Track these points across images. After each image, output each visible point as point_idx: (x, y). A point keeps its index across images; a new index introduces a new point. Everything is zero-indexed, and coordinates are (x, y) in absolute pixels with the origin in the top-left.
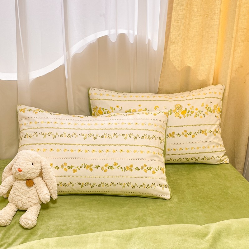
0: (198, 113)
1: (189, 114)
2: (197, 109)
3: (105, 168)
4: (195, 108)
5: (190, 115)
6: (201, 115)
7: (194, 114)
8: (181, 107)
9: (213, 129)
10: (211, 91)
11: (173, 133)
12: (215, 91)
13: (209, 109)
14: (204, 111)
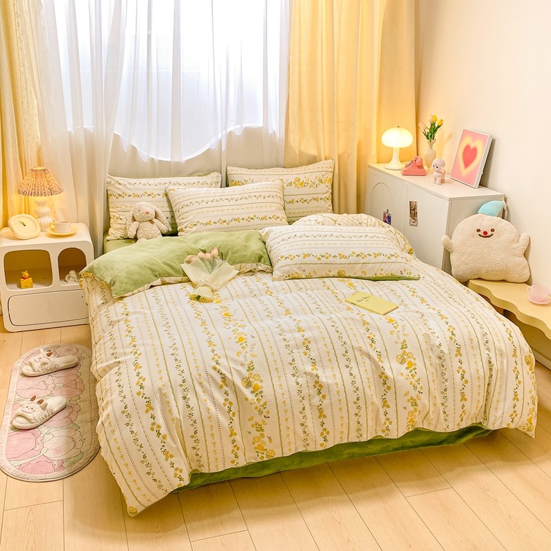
0: (312, 185)
1: (305, 185)
4: (310, 180)
5: (307, 186)
6: (315, 186)
7: (309, 185)
8: (299, 179)
9: (323, 197)
10: (323, 165)
11: (293, 200)
12: (327, 165)
13: (321, 181)
14: (317, 182)
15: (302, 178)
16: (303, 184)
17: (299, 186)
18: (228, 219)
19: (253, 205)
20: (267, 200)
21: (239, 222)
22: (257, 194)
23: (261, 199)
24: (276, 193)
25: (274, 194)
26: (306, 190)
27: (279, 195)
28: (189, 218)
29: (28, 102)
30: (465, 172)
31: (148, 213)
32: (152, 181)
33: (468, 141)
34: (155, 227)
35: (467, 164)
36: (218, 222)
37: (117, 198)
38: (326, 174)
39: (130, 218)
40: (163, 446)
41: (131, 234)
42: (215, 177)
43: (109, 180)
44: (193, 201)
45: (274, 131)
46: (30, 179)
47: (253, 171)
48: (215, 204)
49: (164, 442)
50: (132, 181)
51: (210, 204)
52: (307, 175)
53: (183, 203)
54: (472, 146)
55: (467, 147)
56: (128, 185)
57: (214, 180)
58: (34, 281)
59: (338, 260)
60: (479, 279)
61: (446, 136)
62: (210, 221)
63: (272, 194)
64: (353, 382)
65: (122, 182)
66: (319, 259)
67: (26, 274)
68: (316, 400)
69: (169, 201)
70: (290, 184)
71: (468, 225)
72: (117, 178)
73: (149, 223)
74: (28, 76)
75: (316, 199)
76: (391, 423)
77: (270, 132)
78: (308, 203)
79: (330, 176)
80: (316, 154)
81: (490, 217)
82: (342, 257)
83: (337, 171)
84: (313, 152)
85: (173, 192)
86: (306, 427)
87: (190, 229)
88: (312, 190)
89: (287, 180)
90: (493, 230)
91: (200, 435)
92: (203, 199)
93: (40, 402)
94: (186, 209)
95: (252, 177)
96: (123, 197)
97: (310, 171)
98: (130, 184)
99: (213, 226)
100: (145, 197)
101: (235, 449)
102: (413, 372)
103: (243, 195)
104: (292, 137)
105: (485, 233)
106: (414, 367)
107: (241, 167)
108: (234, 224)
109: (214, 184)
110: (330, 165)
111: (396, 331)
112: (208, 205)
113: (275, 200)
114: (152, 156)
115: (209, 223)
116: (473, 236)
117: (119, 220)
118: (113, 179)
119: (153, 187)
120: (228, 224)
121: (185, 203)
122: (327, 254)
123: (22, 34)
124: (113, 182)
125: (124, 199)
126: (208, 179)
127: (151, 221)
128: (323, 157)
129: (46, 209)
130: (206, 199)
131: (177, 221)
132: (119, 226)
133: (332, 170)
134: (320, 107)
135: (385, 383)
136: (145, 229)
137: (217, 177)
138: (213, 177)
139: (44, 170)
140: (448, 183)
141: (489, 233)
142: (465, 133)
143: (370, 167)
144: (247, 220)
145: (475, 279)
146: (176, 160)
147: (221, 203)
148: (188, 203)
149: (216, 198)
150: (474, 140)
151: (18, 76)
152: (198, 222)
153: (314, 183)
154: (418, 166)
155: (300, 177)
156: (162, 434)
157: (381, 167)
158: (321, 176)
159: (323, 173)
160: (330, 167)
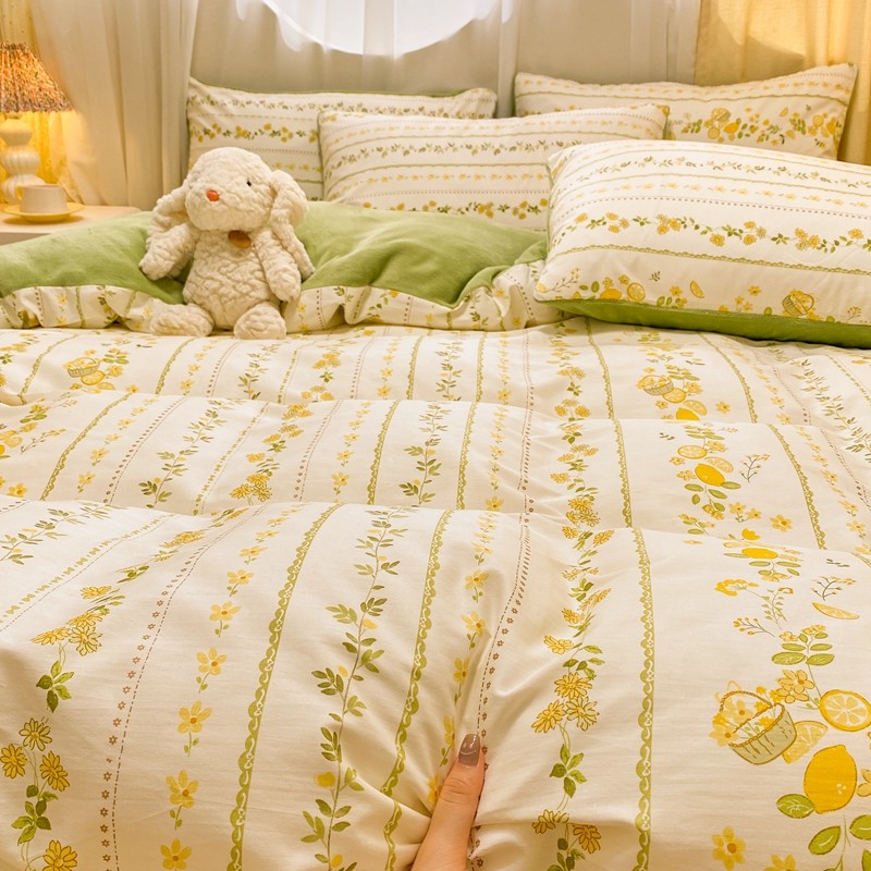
0: (767, 133)
1: (745, 132)
2: (766, 123)
3: (521, 211)
4: (762, 120)
5: (748, 135)
6: (776, 137)
7: (758, 134)
8: (728, 115)
10: (815, 79)
12: (826, 79)
13: (799, 125)
14: (786, 127)
15: (737, 111)
16: (738, 130)
17: (723, 134)
18: (456, 203)
21: (490, 215)
28: (348, 194)
32: (295, 99)
37: (202, 139)
38: (821, 106)
43: (191, 93)
44: (369, 147)
48: (430, 156)
51: (413, 158)
52: (755, 105)
53: (343, 153)
56: (230, 107)
57: (471, 107)
62: (402, 206)
65: (217, 98)
70: (695, 127)
72: (215, 92)
79: (838, 113)
83: (862, 103)
84: (795, 46)
89: (687, 116)
92: (397, 142)
94: (348, 168)
96: (213, 136)
97: (769, 92)
98: (236, 102)
100: (264, 139)
103: (520, 139)
110: (840, 80)
112: (408, 159)
118: (201, 92)
119: (292, 113)
121: (348, 153)
124: (199, 99)
126: (451, 103)
128: (821, 56)
130: (406, 144)
133: (847, 97)
138: (469, 100)
144: (515, 212)
146: (378, 50)
147: (448, 156)
148: (355, 151)
149: (435, 142)
153: (774, 129)
155: (730, 107)
158: (802, 110)
159: (811, 102)
160: (838, 87)
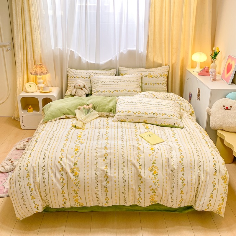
7: (155, 77)
9: (162, 83)
10: (163, 68)
11: (147, 83)
12: (165, 68)
14: (159, 76)
15: (152, 74)
16: (152, 76)
17: (150, 77)
18: (112, 90)
19: (125, 85)
20: (132, 83)
21: (117, 92)
22: (128, 80)
23: (129, 82)
24: (137, 80)
25: (136, 80)
26: (154, 79)
27: (138, 81)
28: (96, 89)
29: (36, 37)
30: (226, 76)
31: (80, 85)
32: (85, 71)
33: (230, 61)
34: (83, 91)
35: (228, 72)
36: (108, 91)
37: (70, 78)
38: (164, 73)
39: (74, 87)
40: (31, 193)
41: (73, 93)
42: (113, 71)
43: (68, 70)
44: (99, 81)
45: (142, 52)
46: (34, 69)
47: (130, 69)
48: (108, 83)
49: (32, 192)
50: (77, 71)
51: (106, 83)
52: (155, 72)
53: (95, 82)
54: (231, 64)
55: (229, 64)
56: (75, 73)
57: (113, 72)
58: (34, 110)
59: (144, 115)
60: (223, 130)
61: (223, 57)
62: (104, 91)
63: (135, 80)
64: (124, 177)
65: (73, 71)
66: (135, 114)
67: (30, 107)
68: (104, 183)
69: (90, 81)
70: (146, 76)
71: (219, 103)
72: (71, 70)
73: (80, 90)
74: (36, 26)
75: (158, 84)
76: (141, 199)
77: (140, 52)
78: (154, 85)
79: (167, 73)
80: (162, 63)
81: (231, 100)
82: (146, 114)
83: (170, 71)
84: (160, 62)
85: (92, 77)
86: (98, 195)
87: (96, 94)
88: (156, 79)
89: (145, 74)
90: (231, 107)
91: (48, 191)
92: (103, 81)
93: (12, 162)
94: (96, 85)
95: (129, 72)
97: (157, 70)
99: (106, 93)
100: (81, 78)
101: (65, 200)
102: (156, 176)
103: (121, 80)
104: (150, 54)
105: (227, 108)
106: (156, 174)
107: (125, 67)
108: (115, 92)
109: (112, 74)
110: (167, 68)
111: (152, 154)
112: (105, 84)
113: (136, 83)
114: (88, 61)
115: (104, 92)
116: (221, 109)
117: (70, 87)
118: (70, 70)
119: (85, 74)
120: (112, 92)
121: (96, 82)
122: (139, 112)
123: (34, 9)
124: (69, 71)
125: (72, 79)
126: (109, 72)
127: (81, 89)
128: (164, 64)
129: (41, 81)
131: (92, 90)
132: (70, 90)
133: (168, 71)
134: (163, 41)
135: (140, 180)
136: (78, 92)
137: (114, 71)
138: (112, 71)
139: (40, 65)
140: (217, 81)
141: (229, 108)
142: (229, 57)
143: (187, 70)
144: (121, 91)
145: (220, 130)
146: (97, 63)
147: (111, 83)
148: (97, 82)
149: (109, 81)
150: (232, 61)
151: (33, 26)
152: (99, 91)
153: (157, 76)
154: (206, 72)
156: (31, 188)
157: (191, 70)
158: (161, 73)
159: (163, 72)
160: (167, 69)
